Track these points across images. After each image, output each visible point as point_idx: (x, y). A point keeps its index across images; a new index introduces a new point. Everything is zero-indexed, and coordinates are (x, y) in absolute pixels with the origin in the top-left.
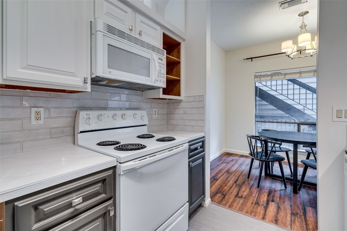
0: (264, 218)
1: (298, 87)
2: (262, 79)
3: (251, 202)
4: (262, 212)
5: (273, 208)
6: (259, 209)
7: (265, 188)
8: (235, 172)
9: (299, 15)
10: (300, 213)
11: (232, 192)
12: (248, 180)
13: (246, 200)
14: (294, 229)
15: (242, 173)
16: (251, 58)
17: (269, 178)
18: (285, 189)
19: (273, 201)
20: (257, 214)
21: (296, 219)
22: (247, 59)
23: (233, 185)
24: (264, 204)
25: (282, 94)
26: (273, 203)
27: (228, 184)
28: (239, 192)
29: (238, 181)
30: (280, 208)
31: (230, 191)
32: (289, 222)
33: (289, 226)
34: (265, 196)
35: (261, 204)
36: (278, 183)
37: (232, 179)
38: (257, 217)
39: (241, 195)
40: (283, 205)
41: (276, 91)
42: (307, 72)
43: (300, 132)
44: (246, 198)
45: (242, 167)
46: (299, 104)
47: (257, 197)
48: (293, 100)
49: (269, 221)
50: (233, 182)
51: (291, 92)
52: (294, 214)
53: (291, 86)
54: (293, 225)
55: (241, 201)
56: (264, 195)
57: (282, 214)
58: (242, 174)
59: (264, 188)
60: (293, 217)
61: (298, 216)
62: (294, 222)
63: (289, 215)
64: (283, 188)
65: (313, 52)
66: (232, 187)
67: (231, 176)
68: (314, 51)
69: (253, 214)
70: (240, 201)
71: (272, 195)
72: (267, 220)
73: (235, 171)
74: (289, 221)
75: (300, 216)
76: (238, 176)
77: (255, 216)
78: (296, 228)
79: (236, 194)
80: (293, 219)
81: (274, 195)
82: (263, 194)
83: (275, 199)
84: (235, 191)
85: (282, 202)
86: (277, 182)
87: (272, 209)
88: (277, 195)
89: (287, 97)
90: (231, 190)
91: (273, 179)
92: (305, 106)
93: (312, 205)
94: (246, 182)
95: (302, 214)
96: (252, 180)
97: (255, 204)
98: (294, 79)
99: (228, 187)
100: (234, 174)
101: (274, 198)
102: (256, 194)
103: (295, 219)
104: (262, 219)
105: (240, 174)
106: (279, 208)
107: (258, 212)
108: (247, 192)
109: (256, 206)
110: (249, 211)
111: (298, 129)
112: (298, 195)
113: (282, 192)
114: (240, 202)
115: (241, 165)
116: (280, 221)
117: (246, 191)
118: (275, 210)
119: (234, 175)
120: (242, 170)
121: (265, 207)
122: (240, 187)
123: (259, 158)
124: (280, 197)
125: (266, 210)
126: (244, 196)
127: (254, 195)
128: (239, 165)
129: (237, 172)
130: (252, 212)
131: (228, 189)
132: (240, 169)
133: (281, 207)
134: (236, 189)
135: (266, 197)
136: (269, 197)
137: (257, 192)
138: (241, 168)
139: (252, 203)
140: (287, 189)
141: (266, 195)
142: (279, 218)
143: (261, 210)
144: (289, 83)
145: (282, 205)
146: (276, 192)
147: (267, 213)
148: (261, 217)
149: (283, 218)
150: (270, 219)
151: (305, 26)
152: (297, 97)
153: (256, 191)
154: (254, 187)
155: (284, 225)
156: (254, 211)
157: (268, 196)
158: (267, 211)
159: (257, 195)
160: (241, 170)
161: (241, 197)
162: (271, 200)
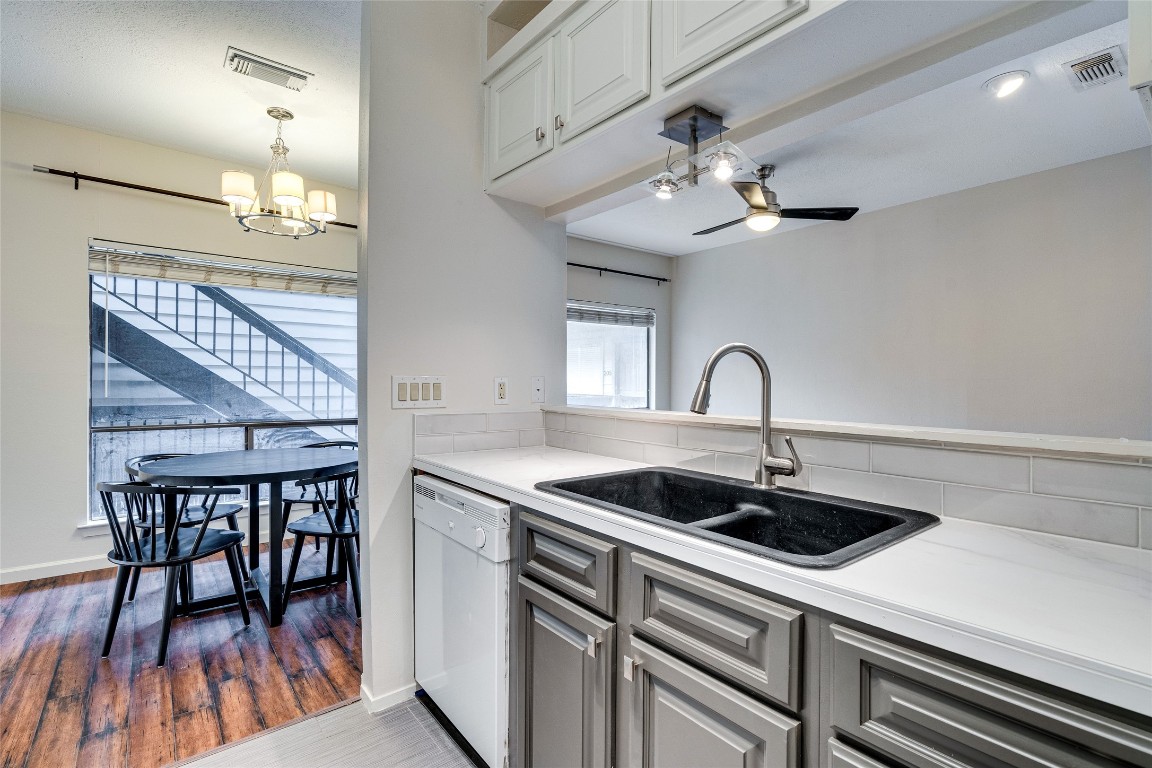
0: (223, 739)
1: (228, 314)
2: (123, 268)
3: (159, 722)
4: (210, 726)
5: (235, 695)
6: (196, 727)
7: (185, 656)
8: (26, 662)
9: (269, 112)
10: (307, 663)
11: (54, 741)
12: (107, 663)
13: (133, 728)
14: (310, 710)
15: (63, 648)
16: (76, 176)
17: (186, 620)
18: (246, 629)
19: (227, 677)
20: (199, 743)
21: (306, 685)
22: (52, 171)
23: (45, 710)
24: (206, 700)
25: (176, 332)
26: (230, 683)
27: (18, 721)
28: (90, 718)
29: (63, 686)
30: (256, 684)
31: (41, 741)
32: (291, 703)
33: (298, 711)
34: (196, 677)
35: (193, 706)
36: (218, 622)
37: (27, 693)
38: (201, 751)
39: (103, 726)
40: (259, 672)
41: (156, 319)
42: (271, 276)
43: (252, 448)
44: (131, 722)
45: (52, 626)
46: (231, 365)
47: (169, 695)
48: (213, 354)
49: (243, 735)
50: (41, 702)
51: (205, 326)
52: (296, 676)
53: (207, 307)
54: (303, 701)
55: (117, 741)
56: (191, 677)
57: (267, 694)
58: (70, 651)
59: (181, 657)
60: (295, 685)
61: (306, 674)
62: (305, 695)
63: (285, 686)
64: (240, 625)
65: (300, 229)
66: (41, 721)
67: (17, 684)
68: (302, 225)
69: (183, 752)
70: (110, 747)
71: (216, 663)
72: (236, 737)
73: (23, 655)
74: (292, 700)
75: (310, 671)
76: (49, 668)
77: (193, 752)
78: (312, 704)
79: (79, 733)
80: (297, 689)
81: (223, 659)
82: (186, 675)
83: (231, 669)
84: (68, 727)
85: (254, 665)
86: (213, 620)
87: (235, 700)
88: (232, 653)
89: (195, 343)
90: (47, 735)
91: (199, 616)
92: (247, 372)
93: (323, 633)
94: (101, 673)
95: (311, 665)
96: (122, 655)
97: (176, 718)
98: (218, 289)
99: (23, 730)
100: (23, 669)
101: (227, 669)
102: (163, 688)
103: (302, 686)
104: (219, 744)
105: (54, 656)
106: (252, 685)
107: (197, 733)
108: (125, 701)
109: (180, 725)
110: (165, 753)
111: (246, 440)
112: (283, 627)
113: (240, 639)
114: (116, 749)
115: (41, 621)
116: (271, 713)
117: (120, 699)
118: (245, 696)
119: (26, 674)
120: (57, 637)
121: (211, 708)
122: (84, 699)
123: (161, 557)
124: (242, 655)
125: (219, 714)
126: (118, 721)
127: (158, 696)
128: (30, 626)
129: (35, 655)
130: (177, 747)
131: (25, 740)
132: (48, 638)
133: (258, 679)
134: (70, 717)
135: (201, 677)
136: (212, 673)
137: (162, 681)
138: (47, 632)
139: (163, 724)
140: (251, 626)
141: (199, 672)
142: (266, 708)
143: (202, 724)
144: (201, 296)
145: (256, 673)
146: (226, 648)
147: (226, 719)
148: (213, 741)
149: (276, 702)
150: (244, 728)
151: (286, 150)
152: (223, 343)
153: (157, 680)
154: (145, 672)
155: (287, 718)
156: (183, 741)
157: (206, 672)
158: (224, 713)
159: (168, 689)
160: (53, 641)
161: (110, 730)
162: (220, 676)
